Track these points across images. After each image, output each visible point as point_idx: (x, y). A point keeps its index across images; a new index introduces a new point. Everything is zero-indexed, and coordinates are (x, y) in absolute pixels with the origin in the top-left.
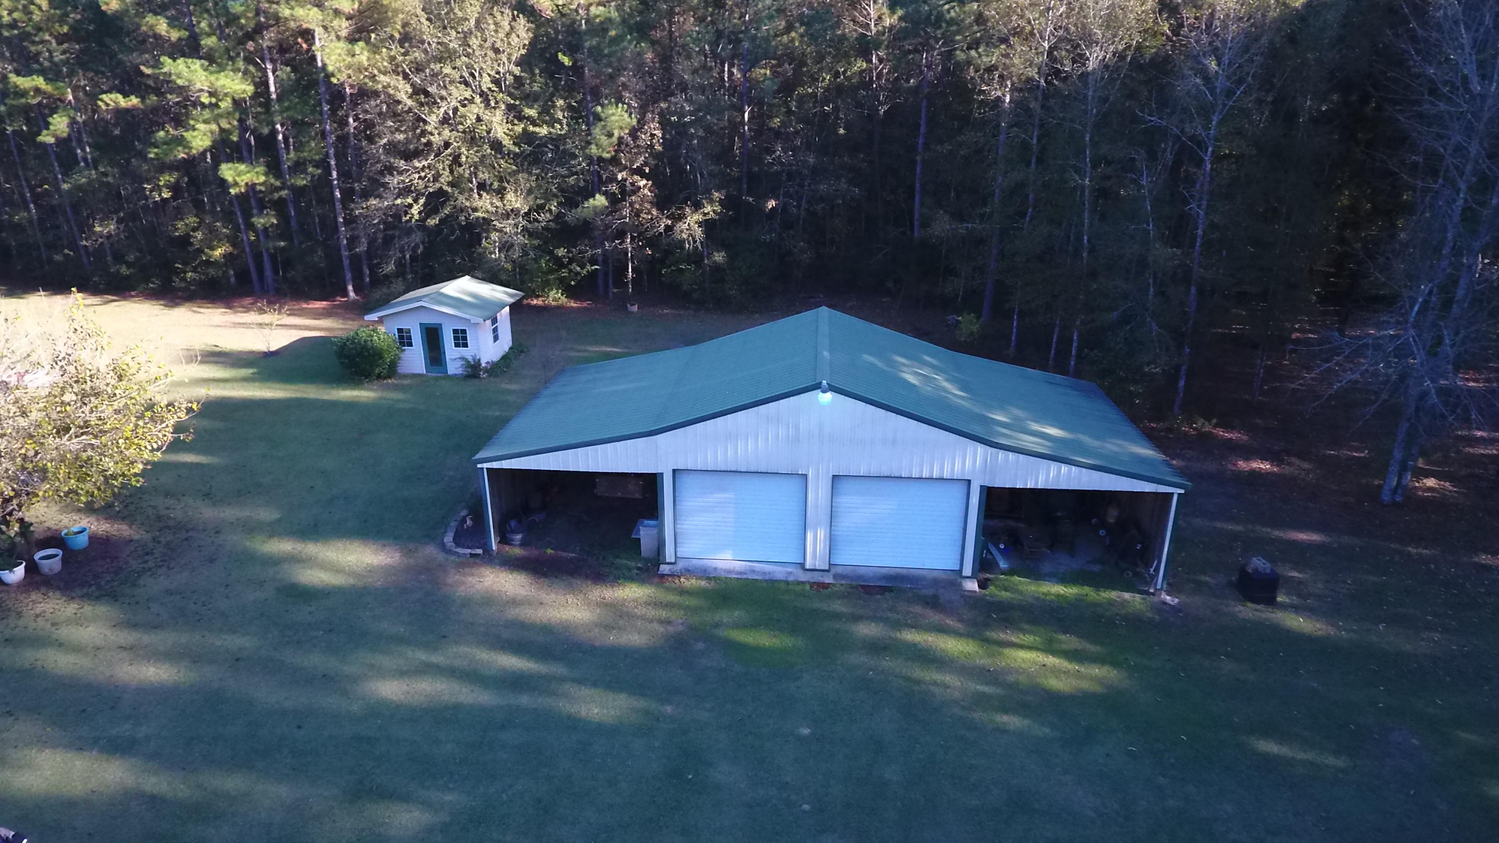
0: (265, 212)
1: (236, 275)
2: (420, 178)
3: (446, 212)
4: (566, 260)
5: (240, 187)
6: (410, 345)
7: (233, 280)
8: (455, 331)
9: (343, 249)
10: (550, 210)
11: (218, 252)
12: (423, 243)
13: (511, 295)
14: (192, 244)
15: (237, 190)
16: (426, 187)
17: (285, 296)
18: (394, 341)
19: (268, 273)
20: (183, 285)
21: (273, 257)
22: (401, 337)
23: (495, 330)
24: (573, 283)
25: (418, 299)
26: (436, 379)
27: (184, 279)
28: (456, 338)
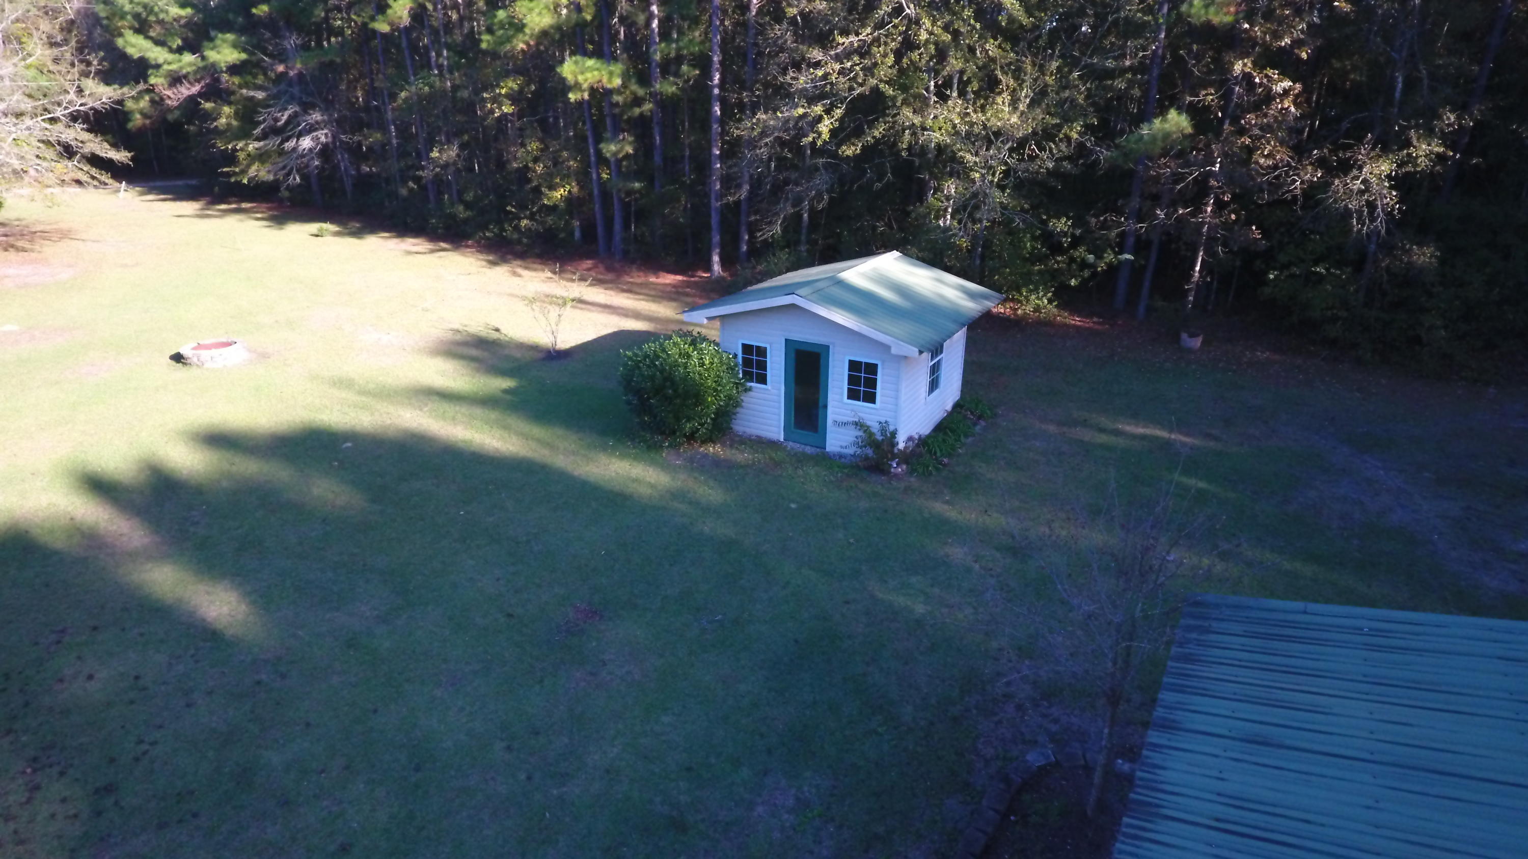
0: (621, 137)
1: (582, 227)
2: (841, 72)
3: (876, 133)
4: (1066, 241)
5: (583, 91)
6: (763, 380)
7: (577, 234)
8: (854, 366)
9: (713, 196)
10: (1068, 139)
11: (559, 194)
12: (829, 191)
13: (972, 295)
14: (529, 181)
15: (579, 96)
16: (851, 89)
17: (633, 262)
18: (731, 369)
19: (617, 226)
20: (515, 236)
21: (626, 206)
22: (747, 363)
23: (935, 370)
24: (1073, 282)
25: (789, 290)
26: (800, 459)
27: (517, 228)
28: (852, 380)
